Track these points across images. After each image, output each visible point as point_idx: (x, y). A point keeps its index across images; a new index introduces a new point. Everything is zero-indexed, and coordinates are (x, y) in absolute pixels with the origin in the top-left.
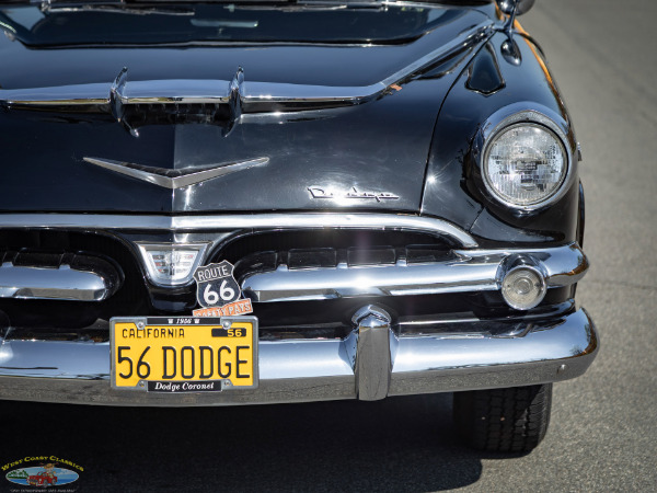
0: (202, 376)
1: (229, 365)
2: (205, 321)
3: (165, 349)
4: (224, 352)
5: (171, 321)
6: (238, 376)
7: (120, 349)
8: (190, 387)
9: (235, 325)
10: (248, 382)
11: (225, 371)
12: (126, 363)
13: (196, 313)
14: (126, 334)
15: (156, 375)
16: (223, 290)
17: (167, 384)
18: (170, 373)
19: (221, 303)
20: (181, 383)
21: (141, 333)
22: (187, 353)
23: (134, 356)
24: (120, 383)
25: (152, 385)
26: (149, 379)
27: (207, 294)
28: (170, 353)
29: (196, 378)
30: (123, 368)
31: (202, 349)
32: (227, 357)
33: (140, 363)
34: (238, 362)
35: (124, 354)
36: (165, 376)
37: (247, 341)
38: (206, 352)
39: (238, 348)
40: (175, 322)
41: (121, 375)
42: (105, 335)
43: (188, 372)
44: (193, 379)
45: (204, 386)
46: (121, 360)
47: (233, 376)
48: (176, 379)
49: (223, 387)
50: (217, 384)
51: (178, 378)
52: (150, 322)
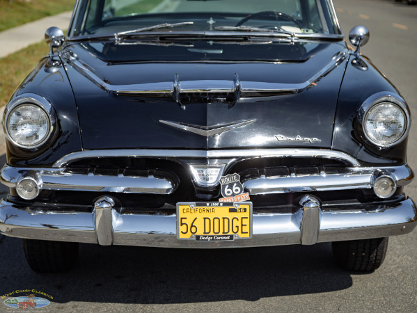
0: (224, 233)
1: (237, 227)
2: (225, 204)
3: (205, 219)
4: (235, 220)
5: (208, 204)
6: (242, 233)
7: (182, 219)
8: (218, 238)
9: (241, 206)
10: (247, 236)
11: (235, 230)
12: (184, 226)
13: (221, 200)
14: (185, 211)
15: (200, 232)
16: (234, 188)
17: (206, 236)
18: (207, 231)
19: (233, 195)
20: (213, 236)
21: (192, 211)
22: (216, 221)
23: (189, 223)
24: (182, 236)
25: (198, 237)
26: (196, 234)
27: (226, 190)
28: (207, 221)
29: (221, 234)
30: (183, 228)
31: (224, 218)
32: (237, 223)
33: (192, 226)
34: (242, 225)
35: (184, 221)
36: (205, 233)
37: (247, 214)
38: (226, 220)
39: (242, 218)
40: (210, 205)
41: (182, 232)
42: (174, 211)
43: (216, 231)
44: (219, 234)
45: (225, 238)
46: (182, 224)
47: (239, 232)
48: (210, 234)
49: (235, 238)
50: (232, 237)
51: (212, 234)
52: (197, 205)
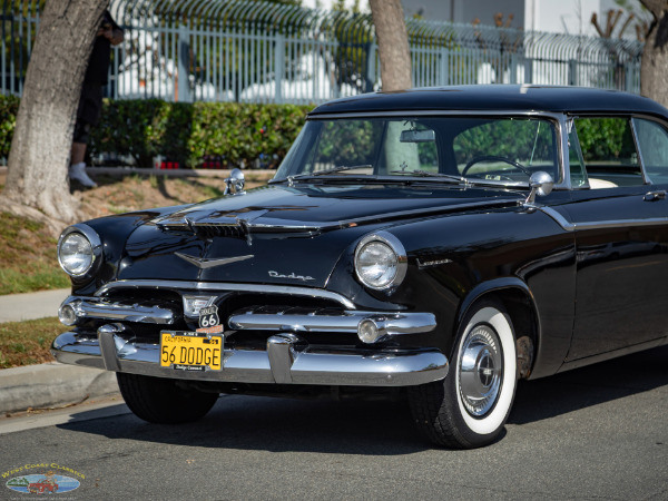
0: (197, 363)
1: (209, 358)
2: (200, 335)
3: (182, 348)
4: (208, 351)
5: (185, 334)
6: (214, 365)
7: (164, 347)
8: (192, 368)
9: (214, 338)
10: (218, 368)
11: (207, 361)
12: (166, 355)
13: (198, 331)
15: (177, 362)
16: (211, 319)
17: (181, 366)
18: (183, 360)
19: (209, 326)
20: (187, 366)
21: (173, 340)
22: (191, 351)
23: (169, 351)
25: (175, 365)
26: (174, 363)
27: (204, 321)
28: (184, 350)
29: (194, 364)
30: (164, 357)
31: (198, 349)
32: (209, 354)
33: (171, 355)
34: (214, 357)
35: (165, 349)
36: (181, 362)
37: (219, 346)
38: (200, 351)
39: (214, 350)
40: (187, 334)
43: (191, 360)
44: (192, 365)
45: (197, 368)
47: (211, 365)
49: (207, 369)
50: (204, 367)
51: (186, 363)
52: (177, 334)
